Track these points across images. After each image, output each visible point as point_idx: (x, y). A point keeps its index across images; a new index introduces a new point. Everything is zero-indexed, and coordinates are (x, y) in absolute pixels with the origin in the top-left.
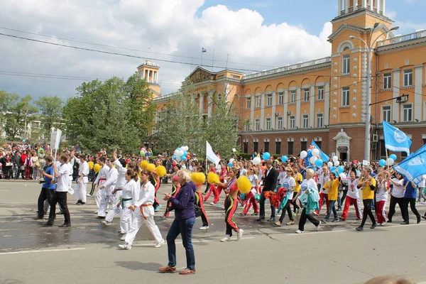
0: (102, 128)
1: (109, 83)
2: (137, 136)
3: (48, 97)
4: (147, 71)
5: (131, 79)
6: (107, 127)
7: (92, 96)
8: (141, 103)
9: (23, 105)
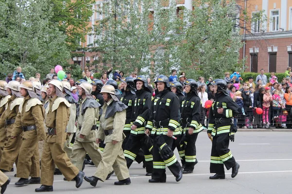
2: (64, 48)
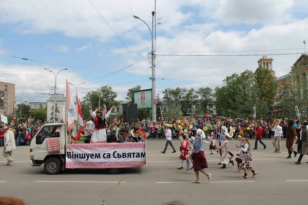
0: (242, 103)
1: (243, 74)
3: (203, 88)
4: (264, 63)
5: (257, 70)
6: (246, 103)
7: (233, 84)
8: (266, 85)
9: (190, 94)
